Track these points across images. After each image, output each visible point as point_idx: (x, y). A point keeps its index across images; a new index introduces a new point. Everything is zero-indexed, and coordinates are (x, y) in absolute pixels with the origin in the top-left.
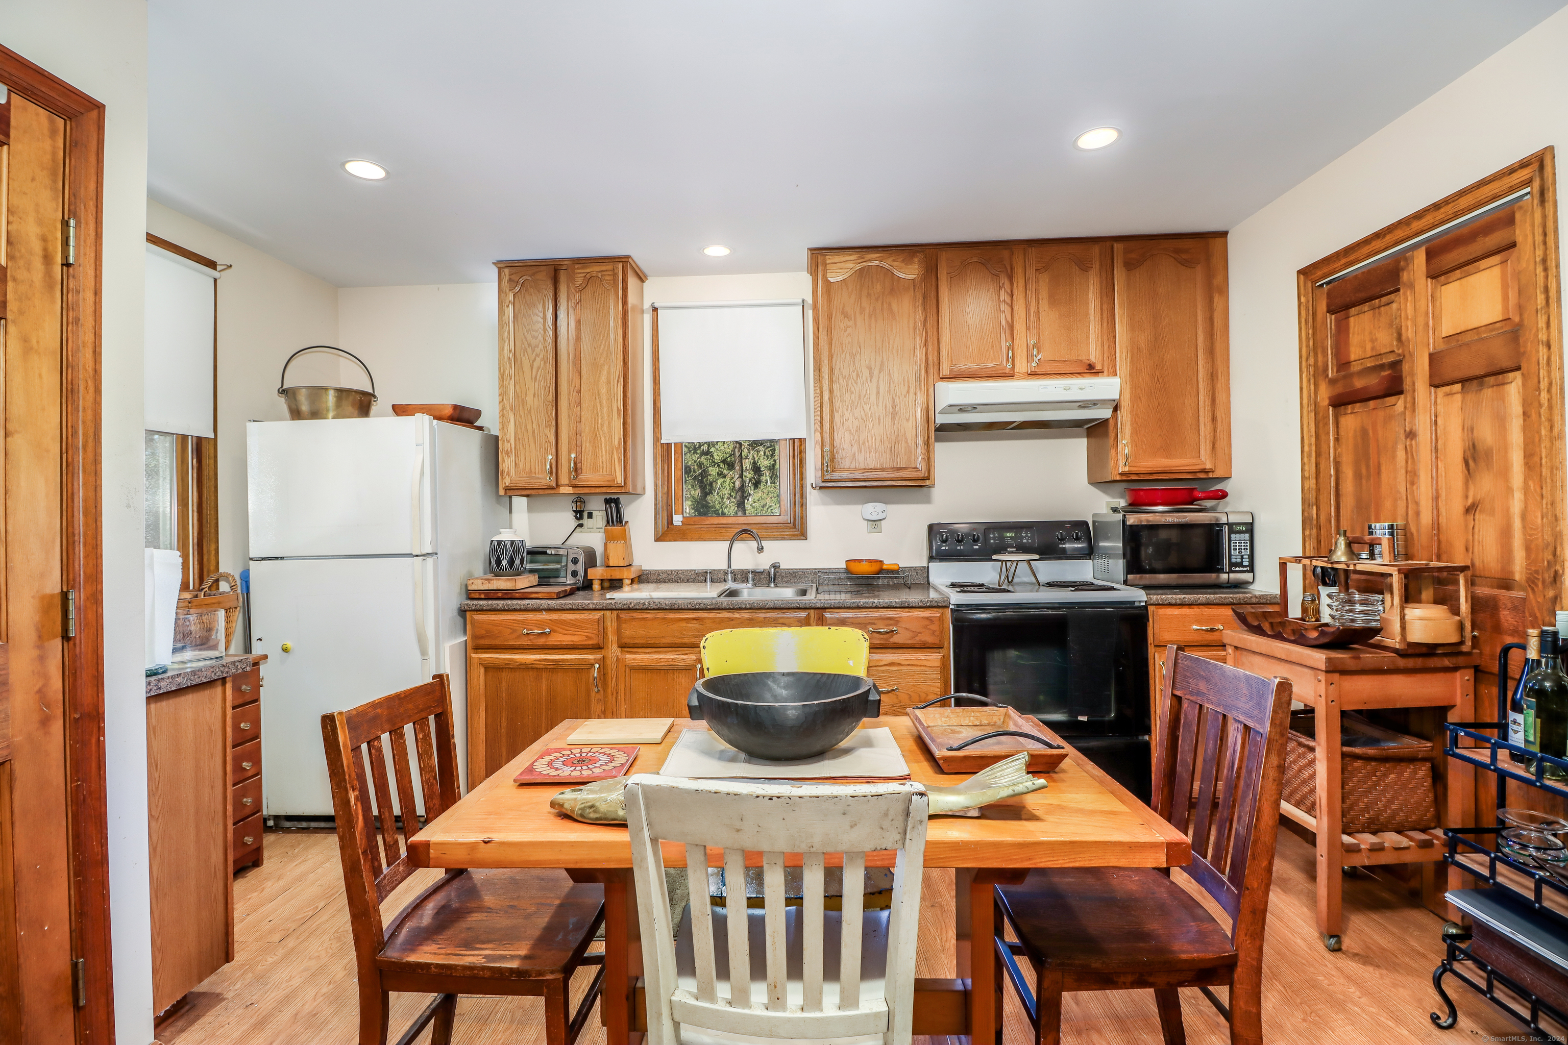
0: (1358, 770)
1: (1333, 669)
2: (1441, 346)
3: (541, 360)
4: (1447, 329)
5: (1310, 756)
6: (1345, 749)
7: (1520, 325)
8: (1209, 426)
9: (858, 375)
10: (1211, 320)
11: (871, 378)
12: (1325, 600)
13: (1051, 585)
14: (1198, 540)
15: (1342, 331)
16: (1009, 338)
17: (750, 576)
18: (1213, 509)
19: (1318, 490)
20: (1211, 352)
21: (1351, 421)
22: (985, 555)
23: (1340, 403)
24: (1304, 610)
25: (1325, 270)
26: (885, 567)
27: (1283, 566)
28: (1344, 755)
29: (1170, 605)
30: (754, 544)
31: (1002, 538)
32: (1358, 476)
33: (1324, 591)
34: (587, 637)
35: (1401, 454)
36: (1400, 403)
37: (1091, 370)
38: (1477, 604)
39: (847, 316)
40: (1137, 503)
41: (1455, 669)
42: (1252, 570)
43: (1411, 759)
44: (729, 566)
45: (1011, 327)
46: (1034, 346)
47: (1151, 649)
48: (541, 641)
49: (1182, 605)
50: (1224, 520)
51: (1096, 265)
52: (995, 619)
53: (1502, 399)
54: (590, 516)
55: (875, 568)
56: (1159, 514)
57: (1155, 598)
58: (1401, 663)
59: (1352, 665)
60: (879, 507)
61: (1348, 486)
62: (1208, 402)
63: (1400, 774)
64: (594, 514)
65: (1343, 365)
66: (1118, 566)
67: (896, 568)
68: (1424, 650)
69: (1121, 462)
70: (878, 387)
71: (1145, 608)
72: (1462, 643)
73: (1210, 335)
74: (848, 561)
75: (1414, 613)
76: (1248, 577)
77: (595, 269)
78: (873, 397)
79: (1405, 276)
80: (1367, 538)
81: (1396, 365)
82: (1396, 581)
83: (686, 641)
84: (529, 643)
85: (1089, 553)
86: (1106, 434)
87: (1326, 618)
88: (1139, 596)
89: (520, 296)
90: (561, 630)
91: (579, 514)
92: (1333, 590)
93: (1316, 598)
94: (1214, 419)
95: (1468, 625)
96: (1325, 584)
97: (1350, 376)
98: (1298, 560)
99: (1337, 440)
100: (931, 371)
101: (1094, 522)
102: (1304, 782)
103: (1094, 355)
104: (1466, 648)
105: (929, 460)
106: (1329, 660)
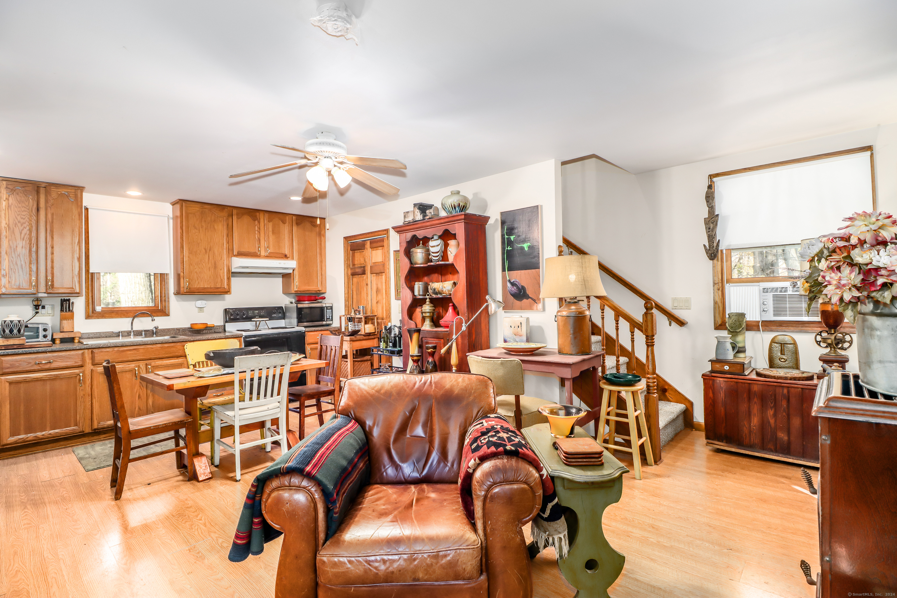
0: (356, 364)
1: (351, 340)
2: (372, 265)
3: (27, 230)
4: (373, 261)
5: (347, 363)
6: (354, 359)
7: (384, 263)
8: (320, 276)
9: (200, 251)
10: (321, 244)
11: (206, 253)
12: (350, 325)
13: (272, 328)
14: (318, 311)
15: (353, 256)
16: (259, 243)
17: (143, 333)
18: (321, 302)
19: (348, 297)
20: (321, 254)
21: (356, 279)
22: (249, 319)
23: (353, 274)
24: (345, 329)
25: (350, 239)
26: (208, 326)
27: (340, 317)
28: (354, 361)
29: (311, 331)
30: (150, 318)
31: (253, 313)
32: (357, 294)
33: (349, 323)
34: (75, 362)
35: (365, 289)
36: (365, 276)
37: (286, 257)
38: (378, 323)
39: (195, 228)
40: (299, 300)
41: (374, 338)
42: (332, 320)
43: (367, 360)
44: (132, 329)
45: (259, 240)
46: (267, 247)
47: (306, 345)
48: (47, 366)
49: (314, 331)
50: (324, 305)
51: (288, 222)
52: (257, 340)
53: (382, 278)
54: (43, 307)
55: (204, 326)
56: (306, 304)
57: (307, 329)
58: (365, 338)
59: (355, 339)
60: (204, 302)
61: (355, 296)
62: (320, 269)
63: (364, 364)
64: (46, 307)
65: (354, 265)
66: (295, 321)
67: (213, 325)
68: (368, 334)
69: (295, 287)
70: (209, 257)
71: (305, 333)
72: (375, 332)
73: (321, 249)
74: (192, 324)
75: (367, 326)
76: (331, 322)
77: (63, 191)
78: (207, 260)
79: (366, 246)
80: (358, 309)
81: (364, 267)
82: (363, 319)
83: (130, 359)
84: (39, 368)
85: (284, 318)
86: (290, 277)
87: (350, 330)
88: (303, 329)
89: (13, 196)
90: (59, 360)
91: (37, 307)
92: (351, 323)
93: (348, 326)
94: (322, 275)
95: (376, 328)
96: (350, 322)
97: (355, 268)
98: (344, 316)
99: (352, 284)
100: (230, 252)
101: (285, 307)
102: (346, 371)
103: (287, 252)
104: (376, 333)
105: (229, 284)
106: (350, 338)
